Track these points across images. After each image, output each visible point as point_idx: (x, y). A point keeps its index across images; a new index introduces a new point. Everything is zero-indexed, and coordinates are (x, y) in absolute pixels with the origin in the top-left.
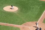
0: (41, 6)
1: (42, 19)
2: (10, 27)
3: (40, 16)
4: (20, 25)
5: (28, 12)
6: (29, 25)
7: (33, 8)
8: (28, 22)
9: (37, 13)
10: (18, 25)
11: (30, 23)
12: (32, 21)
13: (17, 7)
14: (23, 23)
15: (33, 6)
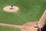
2: (11, 28)
4: (20, 25)
5: (29, 12)
7: (34, 8)
9: (38, 13)
10: (19, 25)
11: (31, 23)
12: (33, 21)
13: (17, 6)
14: (24, 23)
15: (34, 6)
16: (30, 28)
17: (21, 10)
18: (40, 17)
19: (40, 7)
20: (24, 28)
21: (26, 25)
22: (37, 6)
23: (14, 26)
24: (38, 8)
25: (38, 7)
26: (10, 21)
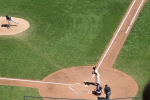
0: (106, 12)
1: (110, 55)
2: (6, 87)
3: (105, 48)
4: (37, 79)
5: (63, 35)
6: (68, 80)
7: (79, 21)
8: (64, 70)
10: (33, 79)
11: (72, 71)
12: (78, 63)
14: (49, 72)
16: (70, 86)
17: (39, 30)
18: (101, 52)
19: (98, 18)
20: (51, 88)
21: (57, 78)
22: (91, 15)
23: (17, 83)
24: (94, 22)
25: (93, 18)
26: (4, 65)
